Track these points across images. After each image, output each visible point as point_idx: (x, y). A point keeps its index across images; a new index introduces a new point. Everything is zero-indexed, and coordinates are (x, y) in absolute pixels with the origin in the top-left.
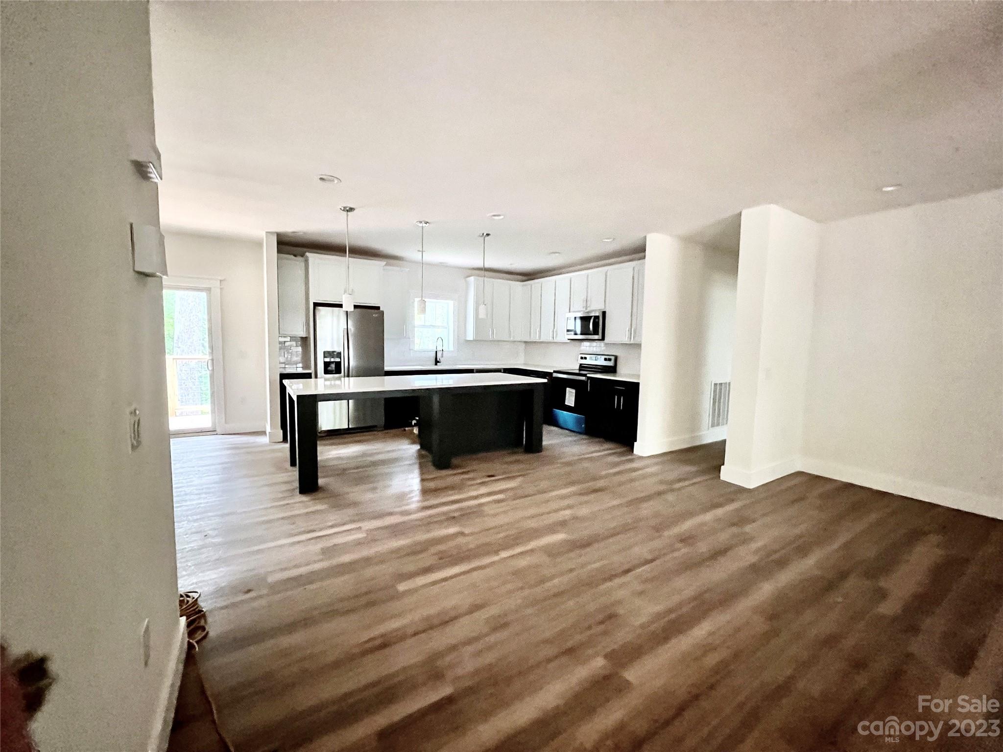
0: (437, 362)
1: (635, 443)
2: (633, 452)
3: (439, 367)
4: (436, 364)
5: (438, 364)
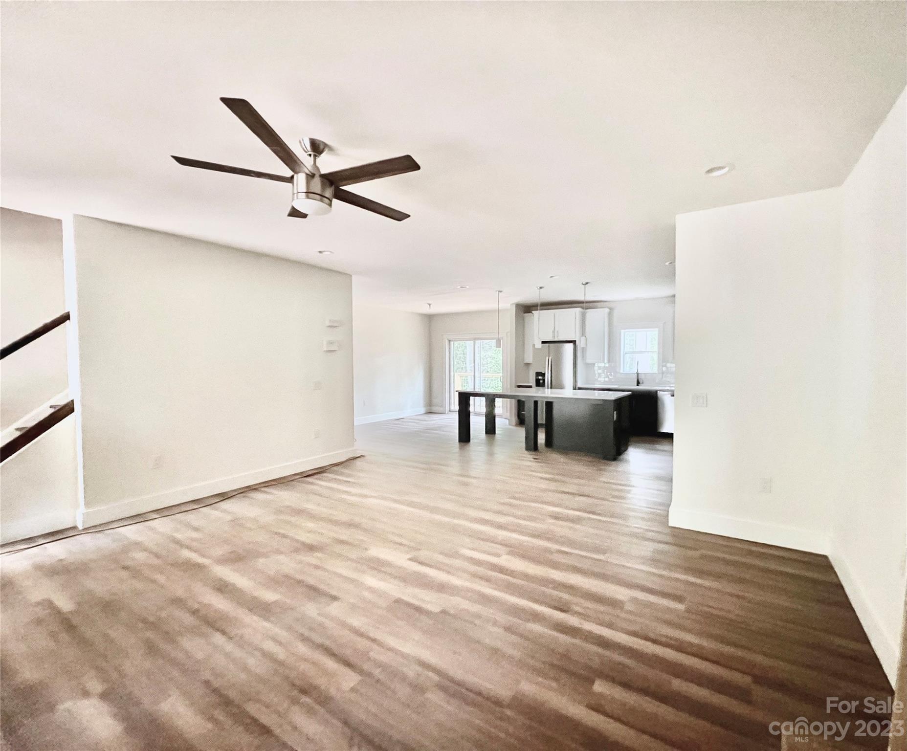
0: (638, 383)
4: (638, 385)
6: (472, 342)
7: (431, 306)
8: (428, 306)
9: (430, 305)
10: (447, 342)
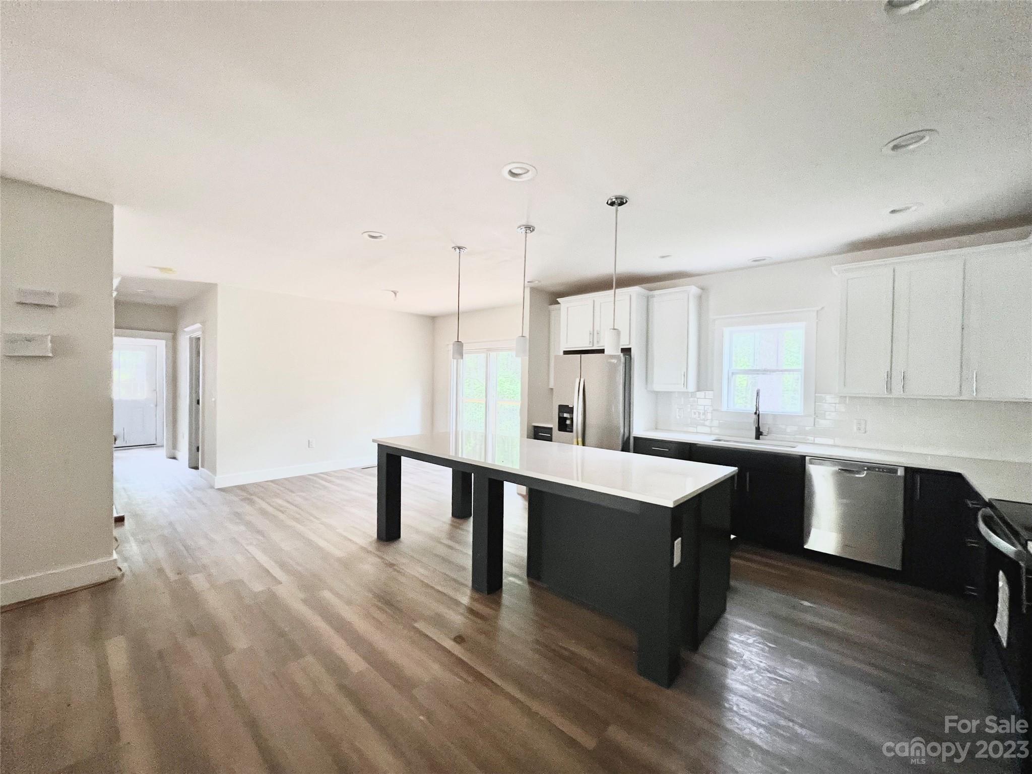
0: (759, 434)
5: (761, 437)
9: (395, 293)
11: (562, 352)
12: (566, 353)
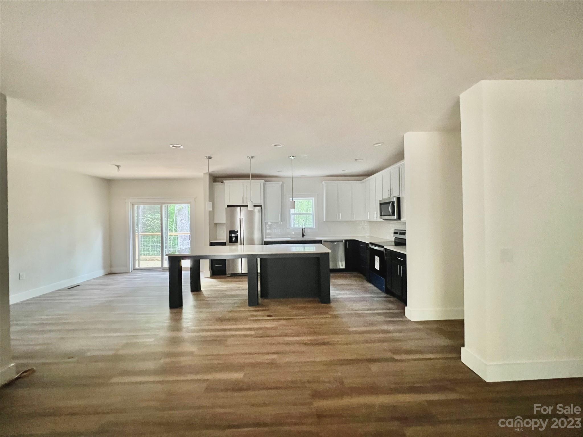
0: (303, 235)
1: (406, 307)
2: (405, 315)
3: (305, 239)
4: (303, 237)
5: (304, 236)
6: (159, 206)
7: (120, 168)
8: (117, 168)
9: (118, 167)
10: (130, 206)
11: (227, 206)
12: (228, 206)
